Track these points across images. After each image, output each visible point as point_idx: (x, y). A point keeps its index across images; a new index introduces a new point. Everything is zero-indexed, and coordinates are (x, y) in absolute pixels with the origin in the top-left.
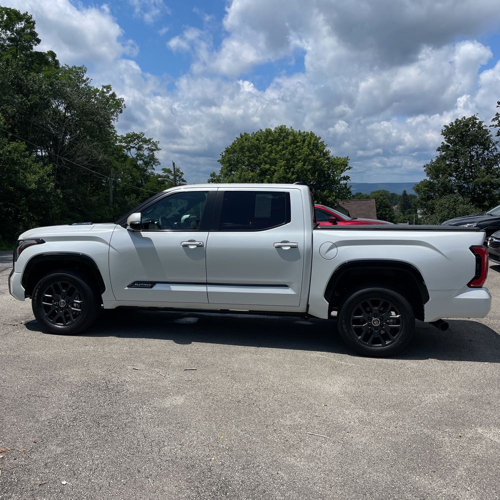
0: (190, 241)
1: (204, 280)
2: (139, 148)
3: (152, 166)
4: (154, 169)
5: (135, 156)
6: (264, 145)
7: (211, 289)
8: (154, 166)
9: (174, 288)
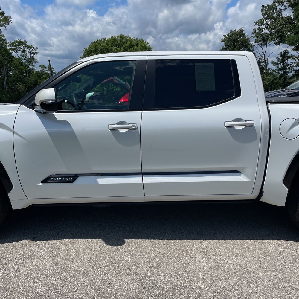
0: (119, 123)
1: (138, 169)
2: (24, 51)
3: (32, 64)
4: (34, 66)
5: (20, 57)
6: (111, 48)
7: (148, 180)
8: (34, 64)
9: (102, 181)
